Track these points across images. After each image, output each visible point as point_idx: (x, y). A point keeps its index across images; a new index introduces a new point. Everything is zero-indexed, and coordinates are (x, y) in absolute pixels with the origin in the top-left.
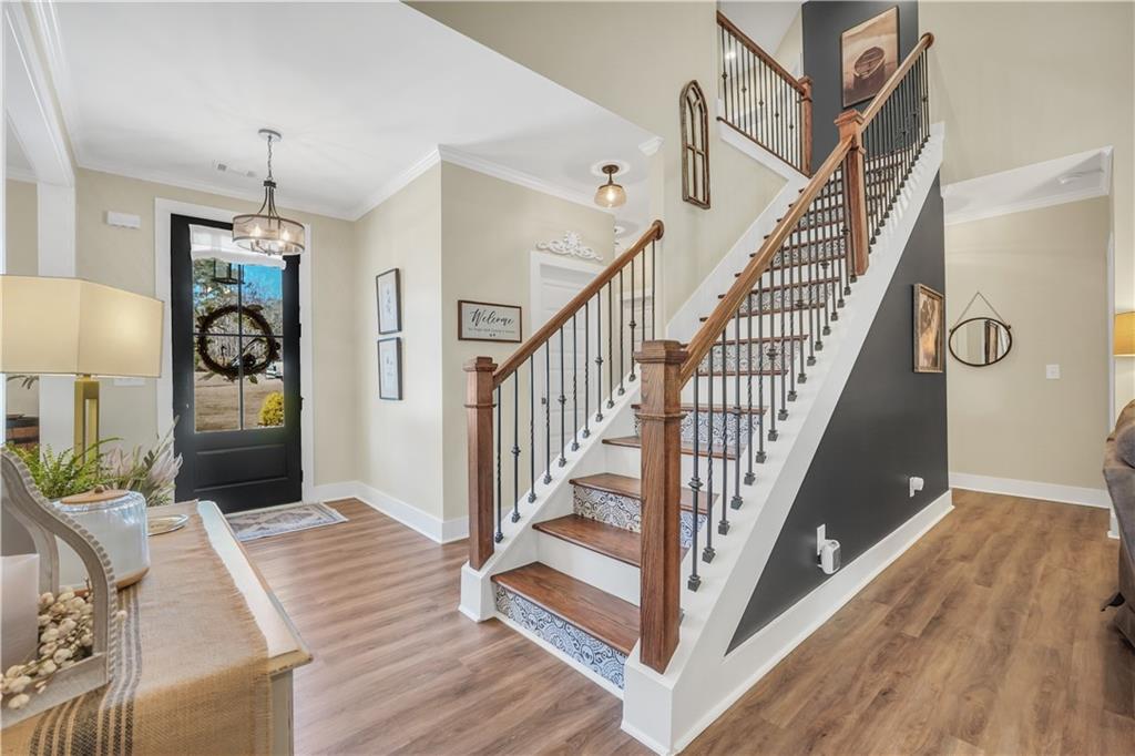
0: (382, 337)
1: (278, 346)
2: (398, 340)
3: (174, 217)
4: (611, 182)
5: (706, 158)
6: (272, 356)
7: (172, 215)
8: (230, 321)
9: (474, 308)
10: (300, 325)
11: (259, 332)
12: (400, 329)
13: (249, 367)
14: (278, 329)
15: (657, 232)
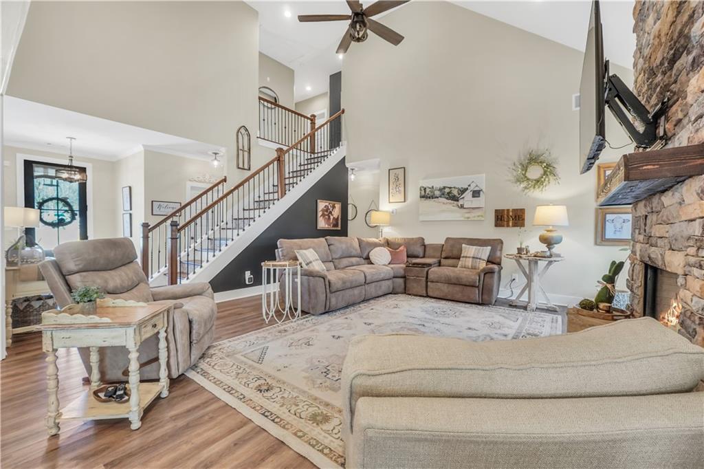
0: (125, 212)
1: (76, 214)
2: (131, 215)
3: (26, 162)
4: (216, 158)
5: (249, 153)
6: (73, 218)
7: (25, 161)
8: (52, 204)
9: (159, 203)
10: (86, 206)
11: (67, 208)
12: (131, 209)
13: (61, 223)
14: (76, 207)
15: (225, 180)
